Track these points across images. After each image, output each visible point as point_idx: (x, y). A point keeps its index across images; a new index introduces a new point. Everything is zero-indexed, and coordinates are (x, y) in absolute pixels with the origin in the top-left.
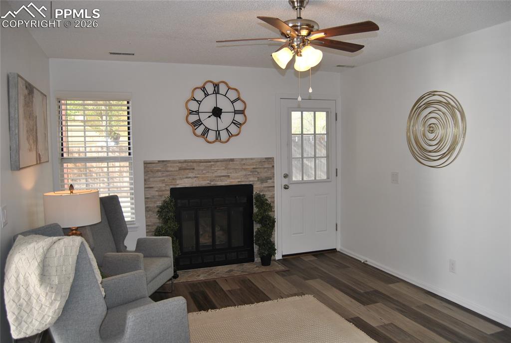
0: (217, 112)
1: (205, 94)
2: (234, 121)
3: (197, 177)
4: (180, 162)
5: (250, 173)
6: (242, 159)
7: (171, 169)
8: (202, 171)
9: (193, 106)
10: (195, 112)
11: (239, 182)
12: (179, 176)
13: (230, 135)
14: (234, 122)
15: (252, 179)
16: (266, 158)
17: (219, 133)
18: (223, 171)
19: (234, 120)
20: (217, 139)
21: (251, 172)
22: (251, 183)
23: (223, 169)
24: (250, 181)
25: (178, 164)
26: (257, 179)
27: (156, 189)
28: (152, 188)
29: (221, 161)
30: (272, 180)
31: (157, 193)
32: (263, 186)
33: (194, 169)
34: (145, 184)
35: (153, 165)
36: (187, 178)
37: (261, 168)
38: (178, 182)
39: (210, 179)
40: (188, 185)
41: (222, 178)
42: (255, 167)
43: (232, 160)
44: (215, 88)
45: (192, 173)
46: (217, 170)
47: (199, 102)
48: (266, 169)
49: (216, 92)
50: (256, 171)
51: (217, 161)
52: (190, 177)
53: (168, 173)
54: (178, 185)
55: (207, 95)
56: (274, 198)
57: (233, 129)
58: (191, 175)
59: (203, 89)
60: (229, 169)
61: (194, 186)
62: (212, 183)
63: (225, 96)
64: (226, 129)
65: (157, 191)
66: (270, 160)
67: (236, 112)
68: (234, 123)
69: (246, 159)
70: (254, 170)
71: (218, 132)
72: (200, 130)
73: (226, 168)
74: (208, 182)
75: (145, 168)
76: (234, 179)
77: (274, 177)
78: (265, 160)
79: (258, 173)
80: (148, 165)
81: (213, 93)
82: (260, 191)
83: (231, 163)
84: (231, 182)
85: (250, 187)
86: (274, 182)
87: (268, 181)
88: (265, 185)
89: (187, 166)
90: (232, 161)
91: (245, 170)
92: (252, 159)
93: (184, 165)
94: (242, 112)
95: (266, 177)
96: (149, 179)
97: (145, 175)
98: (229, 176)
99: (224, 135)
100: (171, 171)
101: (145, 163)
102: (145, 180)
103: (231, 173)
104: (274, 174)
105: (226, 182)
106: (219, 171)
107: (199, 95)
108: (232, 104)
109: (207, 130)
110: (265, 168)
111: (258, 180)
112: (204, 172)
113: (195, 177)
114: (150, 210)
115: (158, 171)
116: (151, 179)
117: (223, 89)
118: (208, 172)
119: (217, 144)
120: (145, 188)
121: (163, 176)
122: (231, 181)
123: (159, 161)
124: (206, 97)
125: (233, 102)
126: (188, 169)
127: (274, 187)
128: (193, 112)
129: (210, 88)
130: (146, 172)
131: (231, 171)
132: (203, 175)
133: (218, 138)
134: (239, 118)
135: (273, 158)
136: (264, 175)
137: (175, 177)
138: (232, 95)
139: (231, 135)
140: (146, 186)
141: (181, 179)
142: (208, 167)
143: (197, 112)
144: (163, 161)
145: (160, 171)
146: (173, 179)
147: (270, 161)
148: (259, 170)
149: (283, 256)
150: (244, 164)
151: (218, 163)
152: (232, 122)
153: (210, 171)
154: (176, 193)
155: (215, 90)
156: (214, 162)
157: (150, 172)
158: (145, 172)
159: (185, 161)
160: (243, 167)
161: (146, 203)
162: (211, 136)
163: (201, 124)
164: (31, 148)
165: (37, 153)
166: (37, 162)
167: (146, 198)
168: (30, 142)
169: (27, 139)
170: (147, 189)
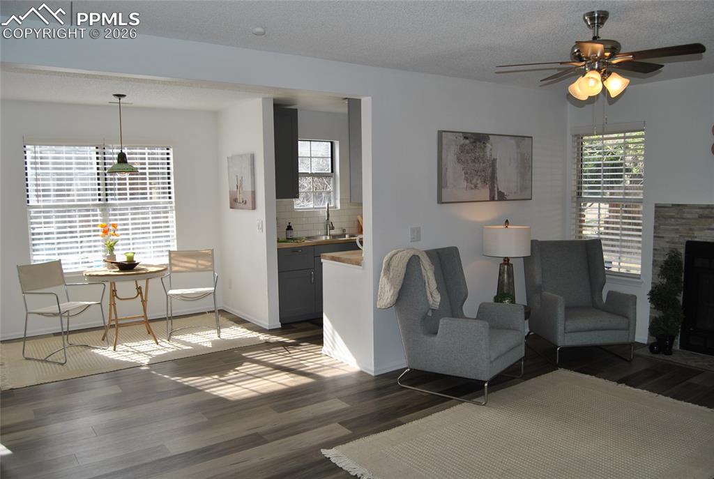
4: (701, 208)
7: (688, 216)
12: (698, 226)
25: (697, 210)
27: (667, 240)
28: (663, 237)
31: (668, 245)
34: (654, 233)
35: (666, 209)
36: (709, 229)
38: (696, 234)
40: (709, 240)
53: (684, 221)
54: (696, 237)
65: (668, 242)
75: (656, 212)
80: (660, 209)
89: (710, 213)
93: (707, 212)
96: (659, 226)
97: (656, 222)
100: (689, 219)
101: (656, 207)
102: (655, 227)
114: (657, 265)
115: (671, 217)
116: (662, 227)
120: (655, 237)
121: (677, 225)
123: (673, 205)
126: (711, 218)
130: (657, 217)
137: (692, 227)
140: (656, 235)
141: (701, 230)
144: (678, 205)
145: (674, 218)
146: (691, 229)
157: (661, 218)
159: (708, 207)
161: (654, 255)
164: (476, 187)
165: (494, 191)
166: (492, 199)
167: (654, 249)
168: (474, 181)
169: (467, 179)
170: (656, 239)
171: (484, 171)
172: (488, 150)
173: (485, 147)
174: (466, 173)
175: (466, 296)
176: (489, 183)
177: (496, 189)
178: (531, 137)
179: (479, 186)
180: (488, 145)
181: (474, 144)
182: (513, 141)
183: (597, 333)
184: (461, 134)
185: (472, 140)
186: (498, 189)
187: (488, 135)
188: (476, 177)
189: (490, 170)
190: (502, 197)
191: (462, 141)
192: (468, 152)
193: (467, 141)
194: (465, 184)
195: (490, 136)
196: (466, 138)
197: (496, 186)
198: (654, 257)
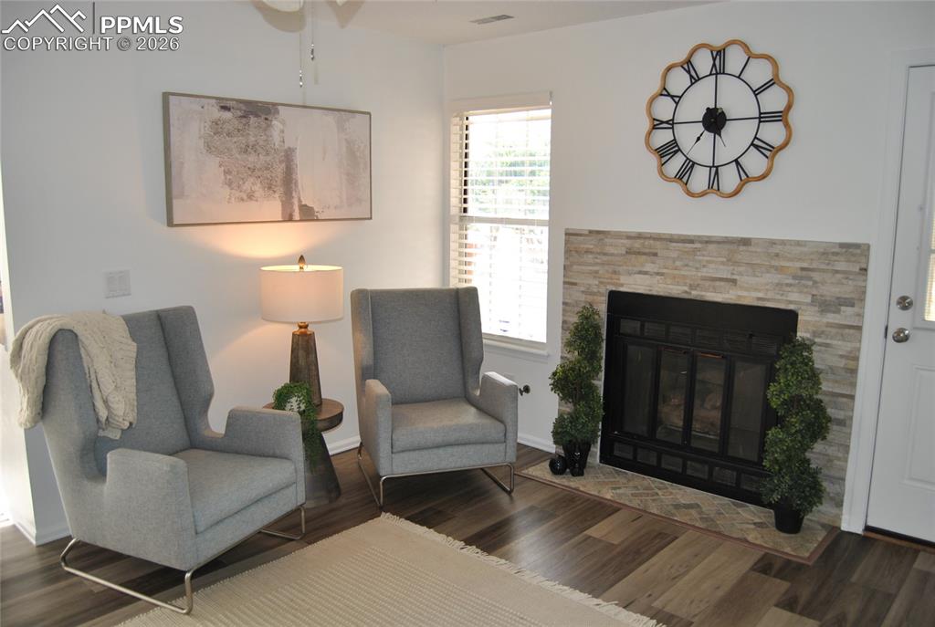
0: (714, 121)
1: (691, 77)
2: (756, 142)
3: (662, 274)
4: (629, 237)
5: (790, 281)
6: (773, 243)
7: (612, 250)
8: (674, 260)
9: (664, 109)
10: (667, 122)
11: (759, 299)
12: (625, 268)
13: (744, 177)
14: (757, 145)
15: (794, 296)
16: (842, 245)
17: (717, 173)
18: (722, 267)
19: (756, 138)
20: (710, 186)
21: (794, 277)
22: (791, 307)
23: (723, 263)
24: (791, 302)
25: (625, 241)
26: (809, 299)
27: (582, 289)
28: (575, 284)
29: (719, 243)
30: (856, 309)
31: (583, 298)
32: (825, 320)
33: (655, 255)
34: (564, 276)
35: (579, 238)
36: (640, 272)
37: (824, 271)
38: (623, 279)
39: (688, 281)
40: (641, 290)
41: (718, 283)
42: (805, 265)
43: (746, 242)
44: (714, 59)
45: (653, 263)
46: (709, 262)
47: (677, 99)
48: (839, 276)
49: (718, 70)
50: (810, 278)
51: (708, 241)
52: (646, 273)
53: (605, 258)
54: (622, 285)
55: (695, 79)
56: (856, 359)
57: (755, 163)
58: (649, 267)
59: (688, 65)
60: (736, 263)
61: (655, 293)
62: (694, 292)
63: (739, 77)
64: (736, 161)
65: (583, 292)
66: (856, 253)
67: (763, 118)
68: (757, 147)
69: (783, 243)
70: (804, 273)
71: (714, 170)
72: (676, 163)
73: (731, 261)
74: (686, 288)
75: (567, 242)
76: (747, 289)
77: (862, 300)
78: (837, 250)
79: (815, 282)
80: (572, 238)
81: (711, 74)
82: (815, 334)
83: (742, 248)
84: (740, 297)
85: (789, 318)
86: (861, 316)
87: (843, 308)
88: (831, 318)
89: (643, 246)
90: (744, 245)
91: (779, 270)
92: (798, 243)
93: (637, 244)
94: (780, 116)
95: (838, 298)
96: (571, 266)
97: (566, 259)
98: (734, 281)
99: (729, 178)
100: (612, 255)
101: (566, 234)
102: (565, 267)
103: (740, 274)
104: (864, 293)
105: (727, 296)
106: (712, 266)
107: (679, 81)
108: (756, 95)
109: (690, 165)
110: (837, 272)
111: (813, 303)
112: (678, 263)
113: (658, 274)
114: (568, 329)
115: (588, 252)
116: (575, 267)
117: (735, 60)
118: (687, 265)
119: (712, 199)
120: (565, 283)
121: (597, 264)
122: (740, 293)
123: (591, 232)
124: (692, 84)
125: (756, 93)
126: (644, 254)
127: (859, 328)
128: (662, 122)
129: (703, 63)
130: (568, 252)
131: (742, 269)
132: (676, 272)
133: (714, 185)
134: (773, 133)
135: (868, 247)
136: (831, 290)
137: (617, 269)
138: (759, 73)
139: (746, 179)
140: (567, 280)
141: (630, 274)
142: (687, 252)
143: (671, 124)
144: (598, 232)
145: (591, 253)
146: (615, 272)
147: (853, 255)
148: (816, 276)
149: (868, 528)
150: (777, 255)
151: (711, 247)
152: (752, 144)
153: (691, 264)
154: (619, 302)
155: (714, 65)
156: (700, 242)
157: (573, 253)
158: (566, 252)
159: (640, 236)
160: (774, 263)
161: (564, 312)
162: (700, 179)
163: (676, 152)
164: (251, 197)
165: (292, 204)
166: (289, 218)
167: (564, 303)
168: (247, 186)
169: (230, 184)
170: (567, 286)
171: (267, 169)
172: (275, 134)
173: (269, 126)
174: (227, 172)
175: (211, 396)
176: (280, 190)
177: (296, 202)
178: (369, 114)
179: (257, 194)
180: (274, 122)
181: (244, 120)
182: (330, 119)
183: (450, 450)
184: (214, 101)
185: (240, 114)
186: (300, 201)
187: (275, 105)
188: (252, 180)
189: (280, 169)
190: (308, 215)
191: (217, 114)
192: (228, 134)
193: (228, 115)
194: (227, 191)
195: (280, 107)
196: (225, 108)
197: (294, 194)
198: (563, 315)
